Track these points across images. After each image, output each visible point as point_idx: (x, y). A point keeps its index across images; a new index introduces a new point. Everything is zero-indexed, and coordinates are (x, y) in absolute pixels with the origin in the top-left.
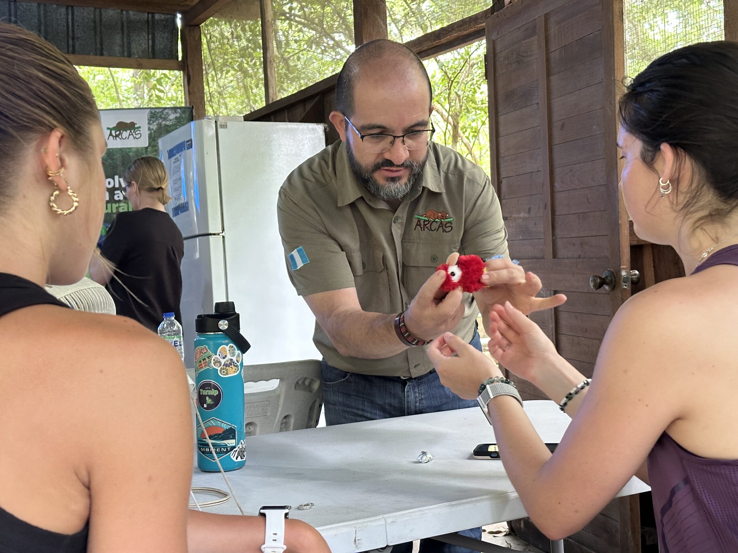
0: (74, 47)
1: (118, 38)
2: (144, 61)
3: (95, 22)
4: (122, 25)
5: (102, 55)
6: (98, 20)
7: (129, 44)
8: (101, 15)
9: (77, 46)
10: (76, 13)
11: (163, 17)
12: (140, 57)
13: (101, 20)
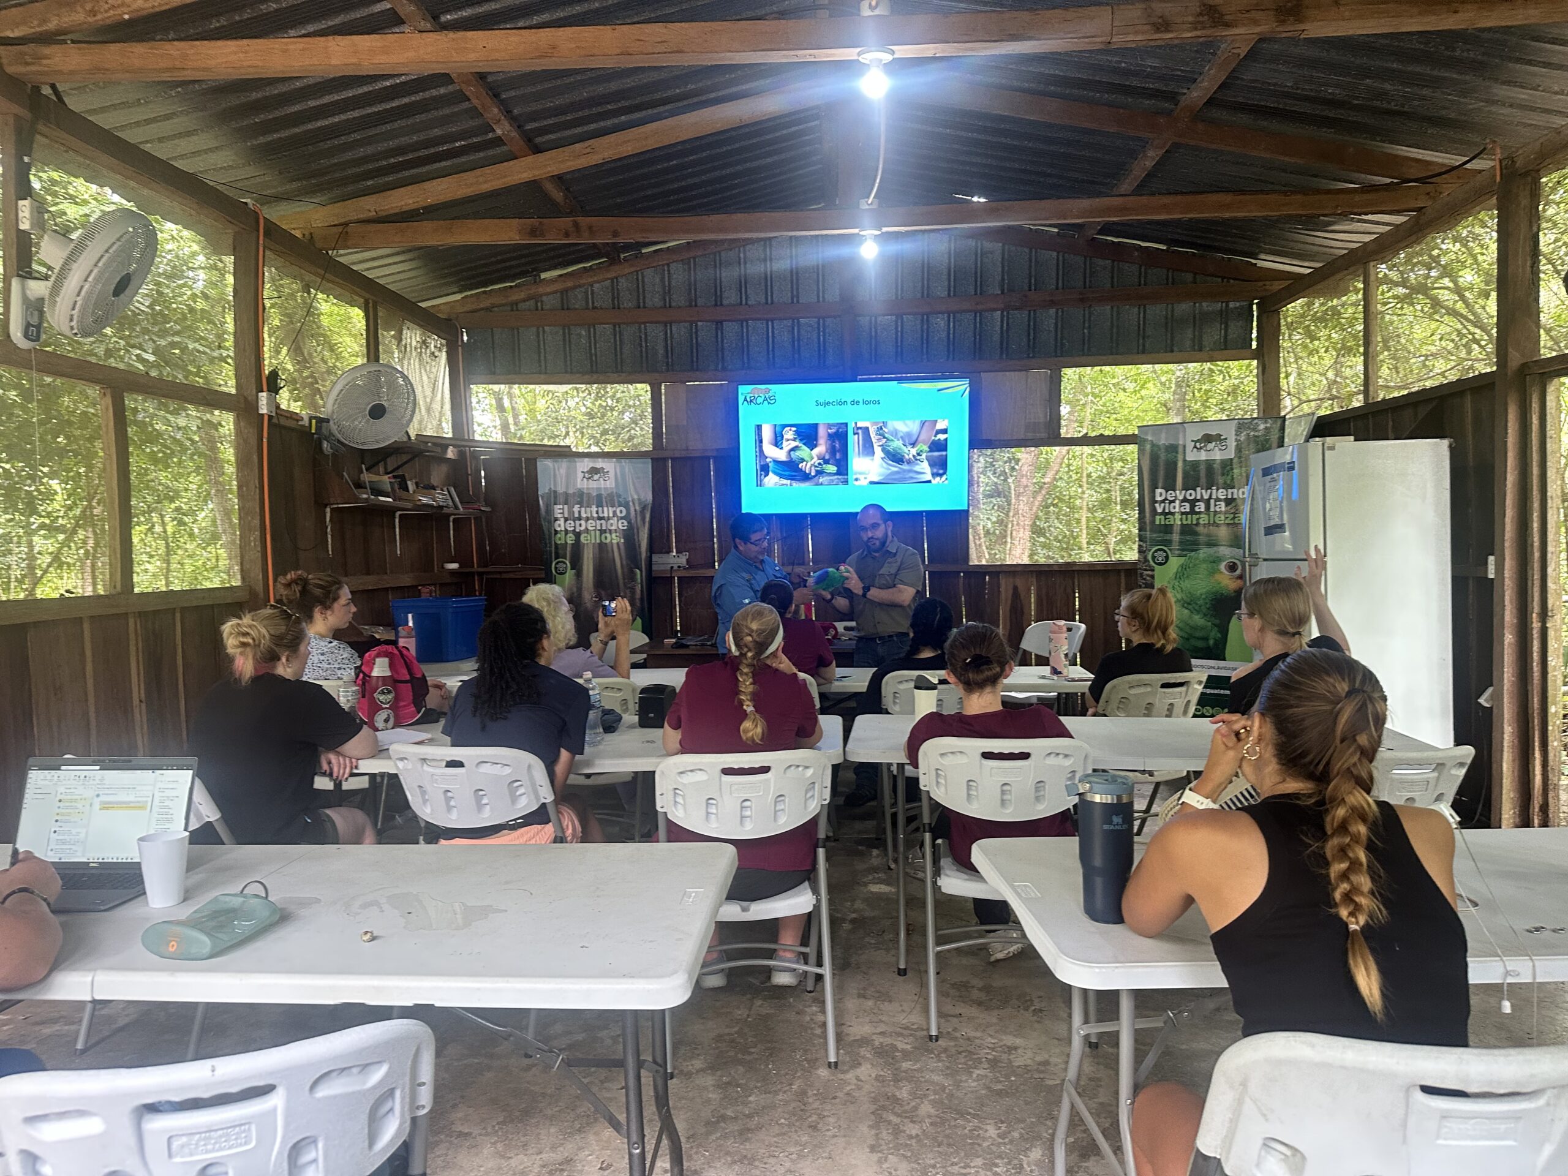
0: (1144, 346)
1: (1189, 333)
2: (1216, 354)
3: (1166, 318)
4: (1194, 318)
5: (1172, 351)
6: (1169, 316)
7: (1201, 337)
8: (1173, 311)
9: (1147, 345)
10: (1148, 311)
11: (1238, 304)
12: (1212, 350)
13: (1172, 316)
